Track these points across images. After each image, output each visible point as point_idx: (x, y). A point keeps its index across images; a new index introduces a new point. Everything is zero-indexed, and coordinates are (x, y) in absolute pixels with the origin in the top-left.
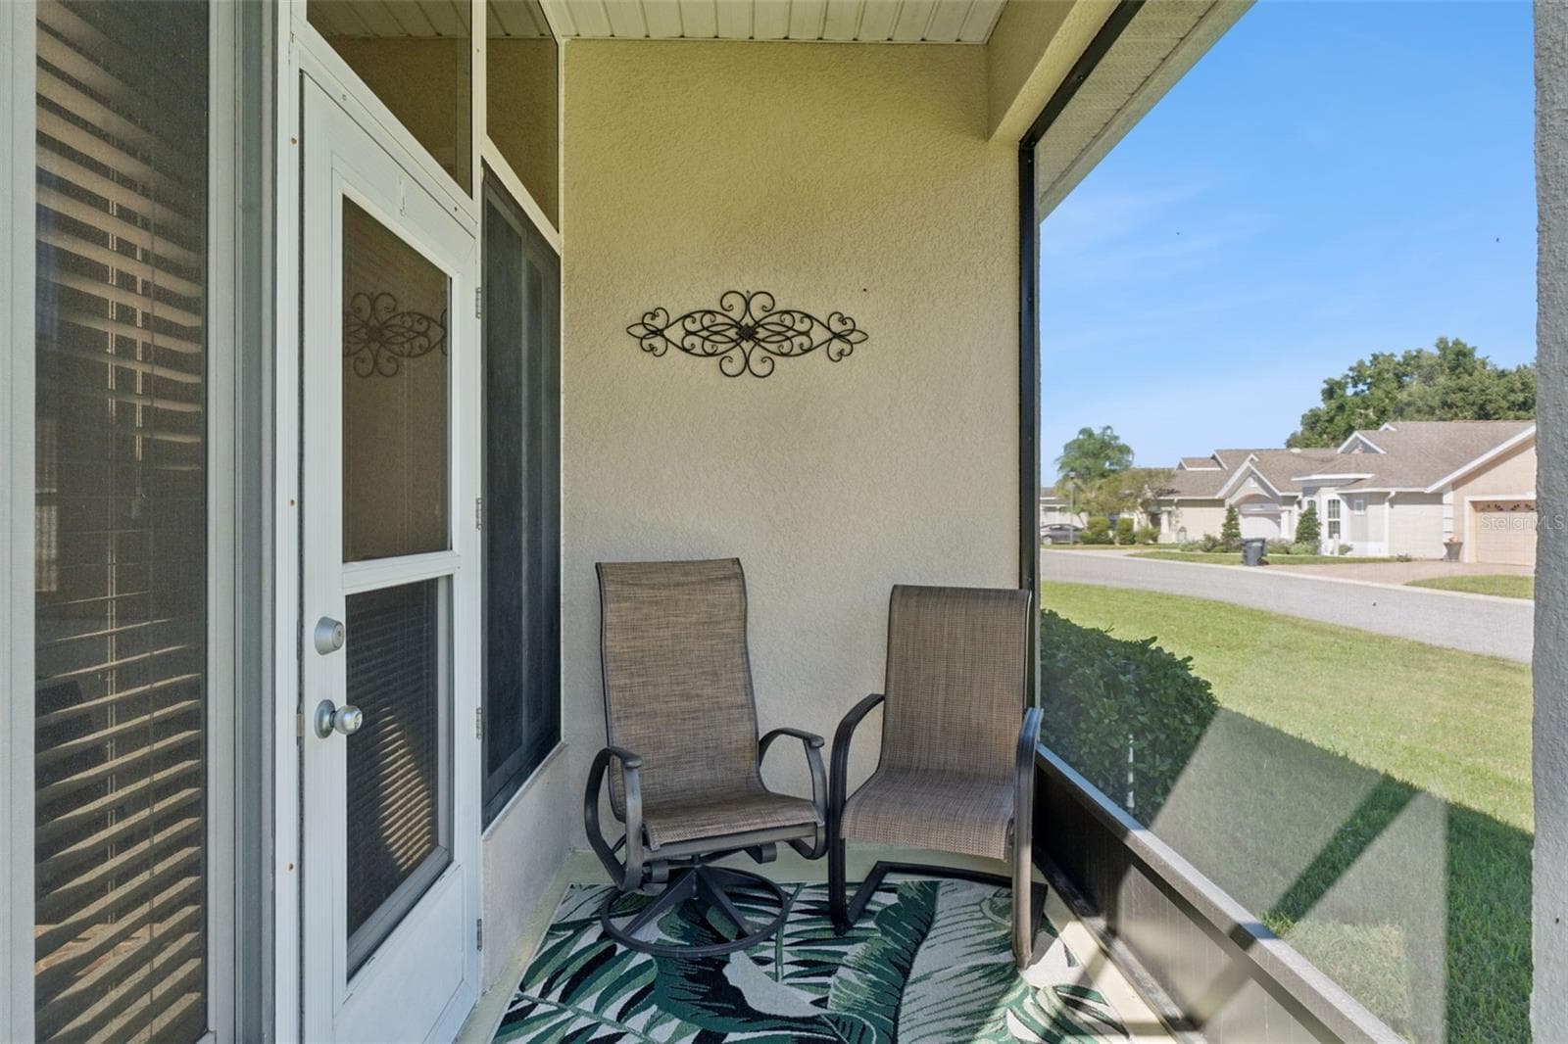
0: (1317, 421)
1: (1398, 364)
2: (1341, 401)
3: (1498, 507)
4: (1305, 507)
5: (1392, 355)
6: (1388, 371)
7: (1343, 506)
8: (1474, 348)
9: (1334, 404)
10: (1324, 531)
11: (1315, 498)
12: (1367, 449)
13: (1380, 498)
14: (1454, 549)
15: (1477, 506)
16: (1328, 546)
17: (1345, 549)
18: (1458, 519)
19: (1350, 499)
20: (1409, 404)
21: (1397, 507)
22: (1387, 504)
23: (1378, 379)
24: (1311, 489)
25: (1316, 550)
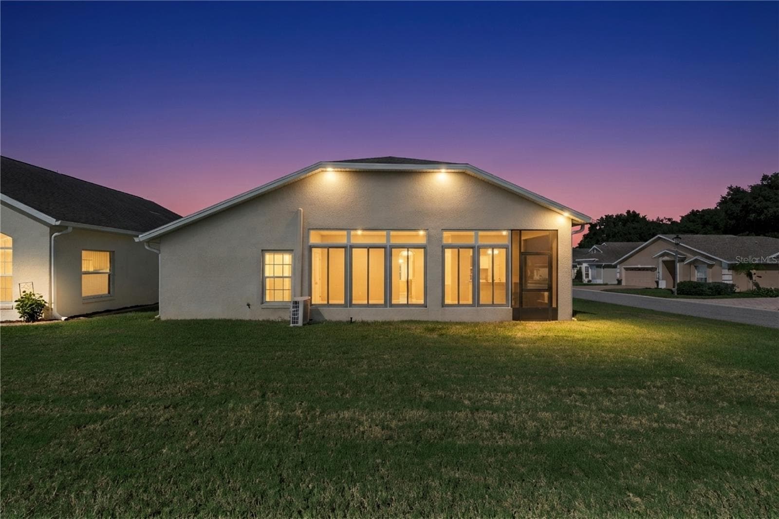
0: (587, 238)
1: (614, 219)
2: (595, 231)
3: (632, 269)
4: (579, 268)
5: (612, 215)
6: (610, 221)
7: (590, 268)
8: (639, 214)
9: (592, 232)
10: (584, 276)
11: (581, 266)
12: (598, 251)
13: (600, 266)
14: (619, 282)
15: (627, 269)
16: (585, 280)
17: (590, 281)
18: (621, 273)
19: (592, 266)
20: (617, 233)
21: (605, 269)
22: (602, 268)
23: (607, 224)
24: (580, 263)
25: (581, 282)
